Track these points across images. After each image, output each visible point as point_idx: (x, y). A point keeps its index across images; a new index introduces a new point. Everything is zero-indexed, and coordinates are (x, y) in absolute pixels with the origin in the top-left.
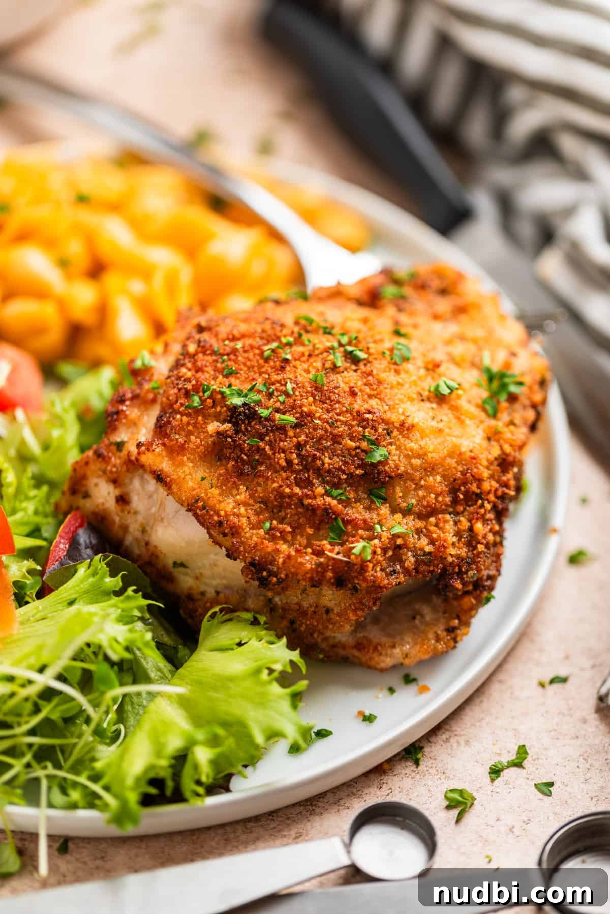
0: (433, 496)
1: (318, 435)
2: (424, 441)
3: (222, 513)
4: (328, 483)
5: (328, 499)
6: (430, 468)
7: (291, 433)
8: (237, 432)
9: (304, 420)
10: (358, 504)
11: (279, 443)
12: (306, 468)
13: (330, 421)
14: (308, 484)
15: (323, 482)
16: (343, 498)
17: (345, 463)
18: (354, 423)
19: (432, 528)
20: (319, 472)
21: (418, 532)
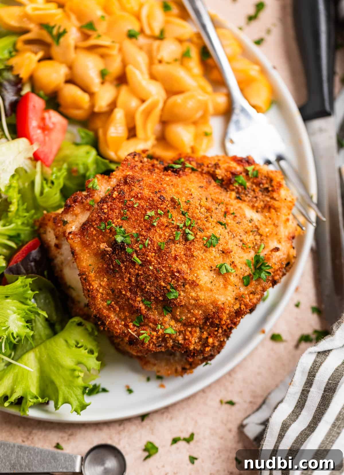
0: (194, 319)
1: (149, 274)
2: (201, 293)
3: (91, 287)
4: (144, 297)
5: (141, 305)
6: (199, 307)
7: (137, 267)
8: (113, 253)
9: (146, 263)
10: (156, 310)
11: (129, 269)
12: (137, 286)
13: (158, 269)
14: (136, 294)
15: (142, 296)
16: (149, 306)
17: (156, 292)
18: (169, 274)
19: (188, 333)
20: (142, 290)
21: (180, 332)
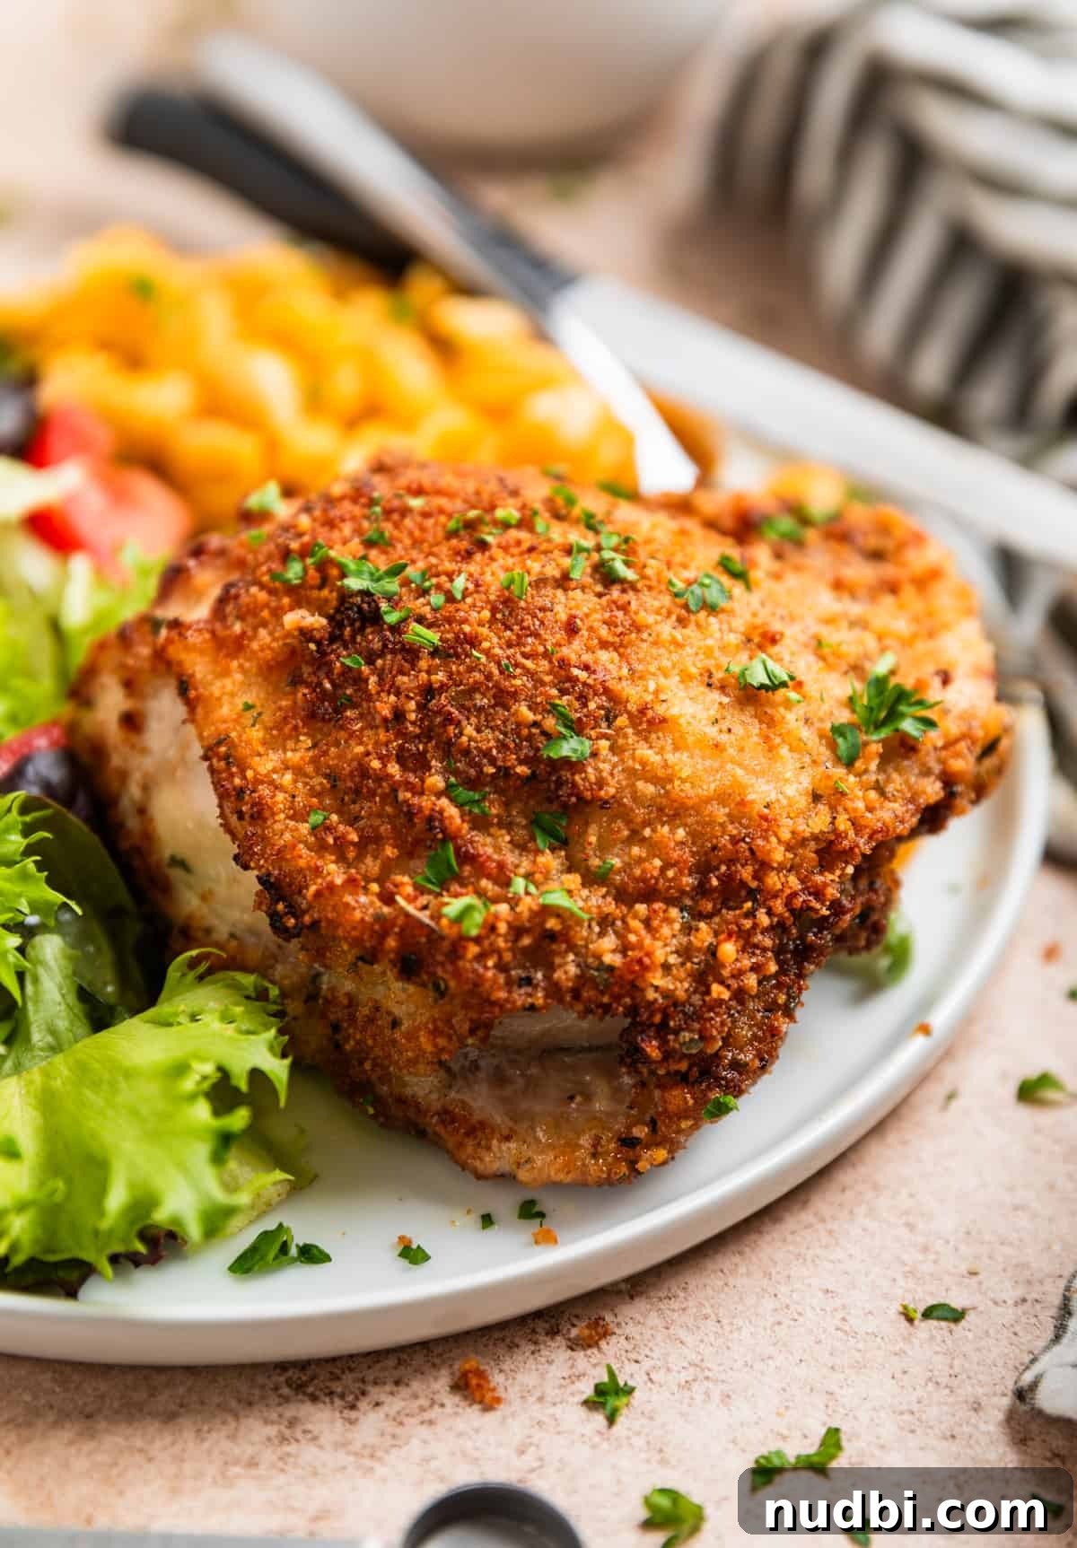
0: (657, 863)
1: (471, 680)
2: (677, 755)
3: (251, 775)
4: (456, 773)
5: (444, 802)
6: (672, 811)
7: (423, 664)
8: (333, 639)
9: (456, 648)
10: (504, 832)
11: (394, 677)
12: (427, 734)
13: (504, 662)
14: (422, 765)
15: (447, 771)
16: (476, 810)
17: (502, 746)
18: (547, 679)
19: (635, 924)
20: (448, 749)
21: (605, 922)
